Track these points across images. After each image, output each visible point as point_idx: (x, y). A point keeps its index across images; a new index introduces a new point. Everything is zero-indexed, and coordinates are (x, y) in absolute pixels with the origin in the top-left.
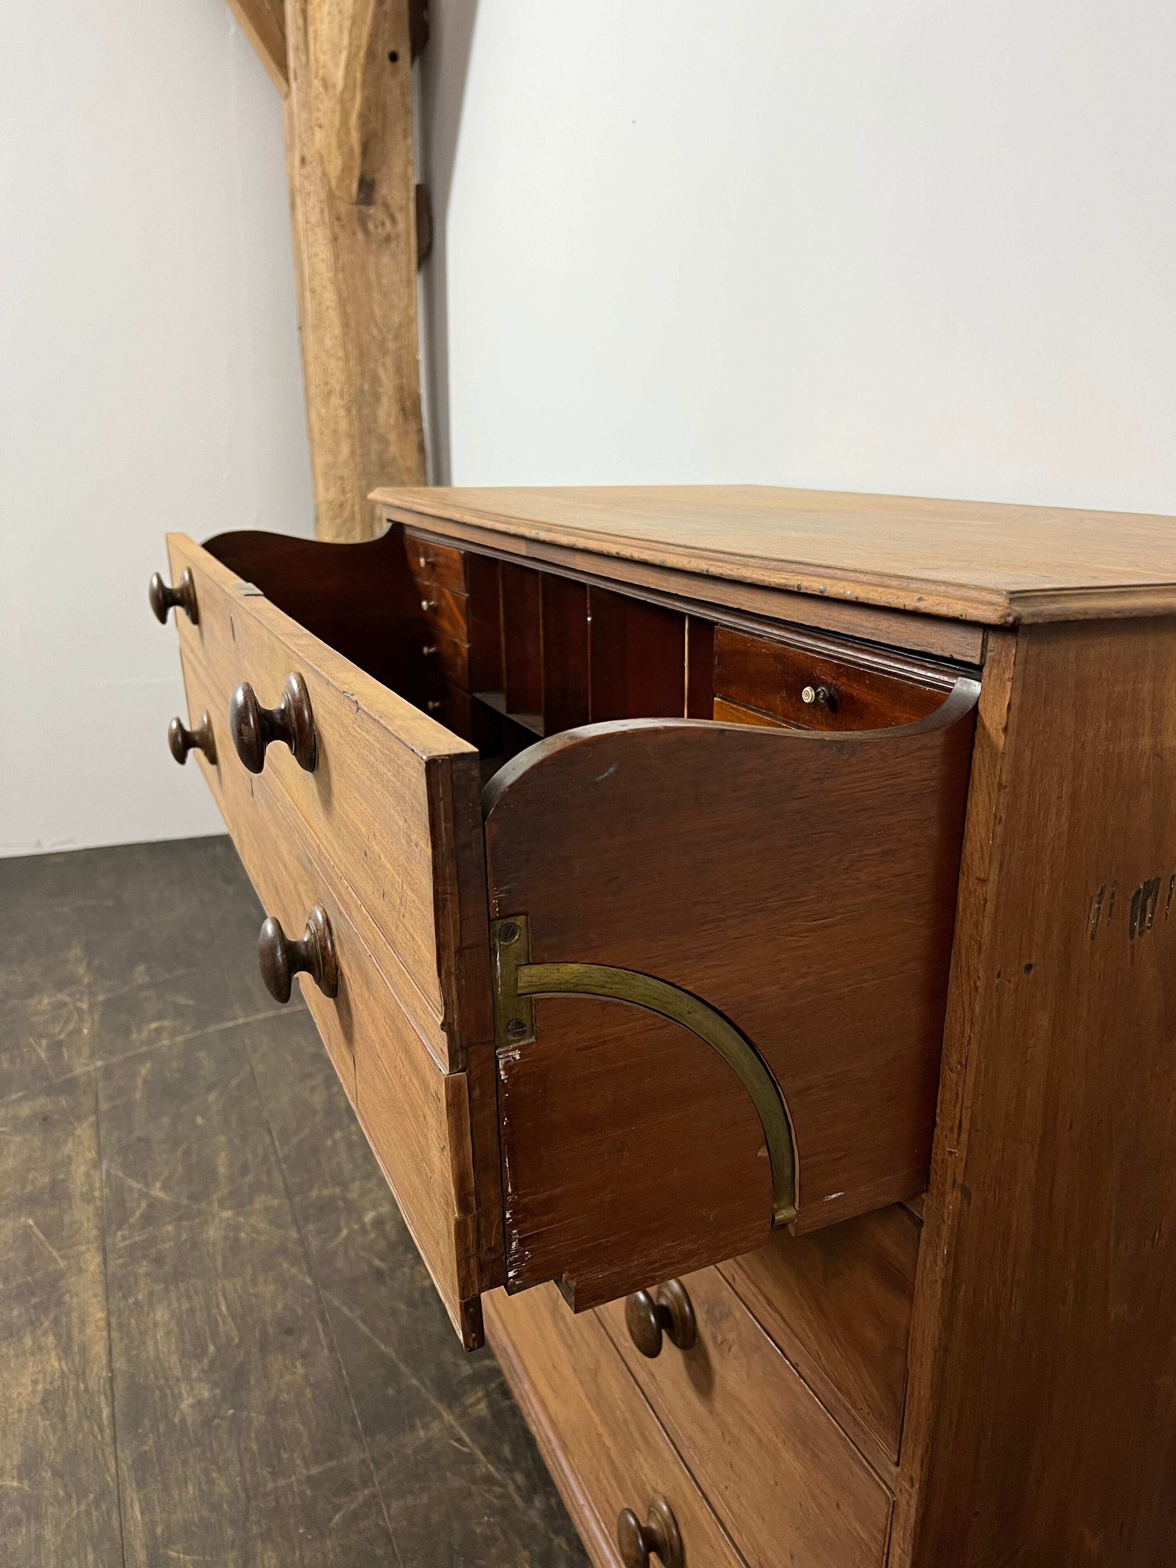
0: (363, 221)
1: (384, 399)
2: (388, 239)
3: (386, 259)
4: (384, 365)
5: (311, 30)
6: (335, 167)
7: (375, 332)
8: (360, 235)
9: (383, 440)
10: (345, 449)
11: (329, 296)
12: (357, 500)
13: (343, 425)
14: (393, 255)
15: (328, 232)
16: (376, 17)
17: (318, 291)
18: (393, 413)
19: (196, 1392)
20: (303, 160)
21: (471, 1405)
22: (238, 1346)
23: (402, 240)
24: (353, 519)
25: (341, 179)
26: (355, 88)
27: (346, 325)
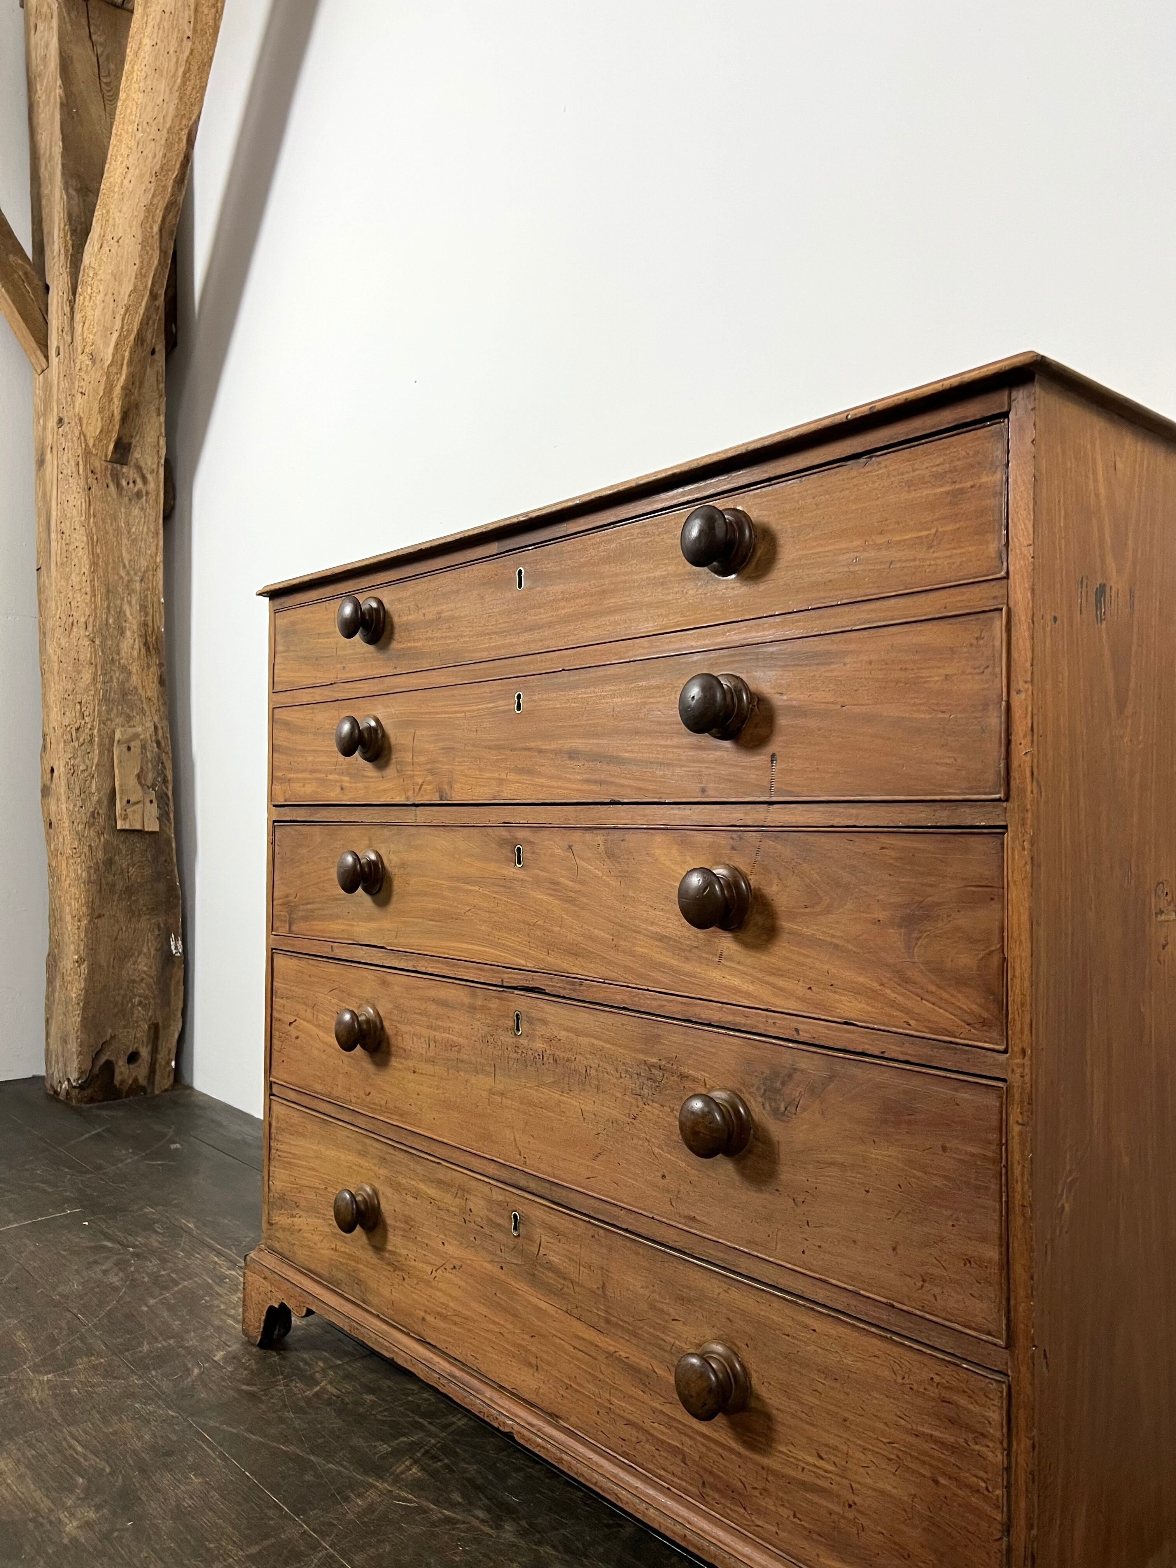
0: (116, 477)
1: (128, 633)
2: (139, 495)
3: (136, 512)
4: (130, 603)
5: (78, 317)
6: (93, 428)
7: (123, 573)
8: (112, 488)
9: (124, 669)
10: (87, 676)
11: (79, 538)
12: (96, 723)
13: (86, 653)
14: (142, 509)
15: (82, 483)
16: (147, 309)
17: (67, 532)
18: (136, 646)
19: (79, 1515)
20: (60, 421)
21: (402, 1473)
22: (113, 1473)
23: (152, 497)
24: (91, 741)
25: (99, 439)
26: (122, 364)
27: (94, 564)
